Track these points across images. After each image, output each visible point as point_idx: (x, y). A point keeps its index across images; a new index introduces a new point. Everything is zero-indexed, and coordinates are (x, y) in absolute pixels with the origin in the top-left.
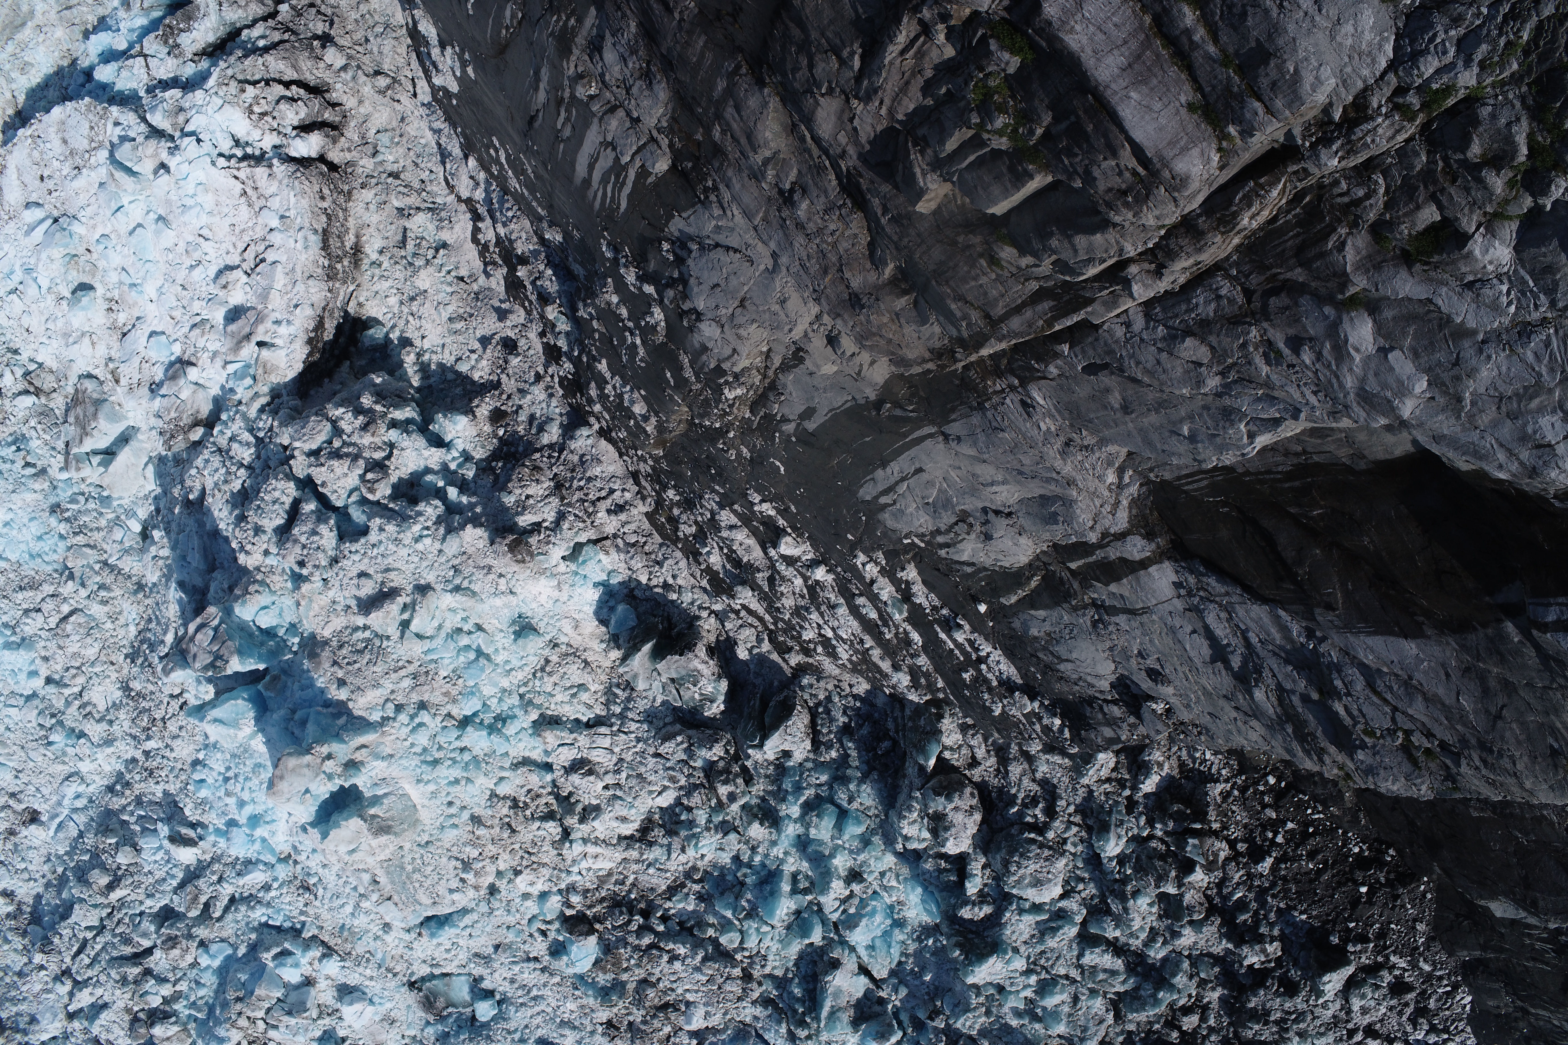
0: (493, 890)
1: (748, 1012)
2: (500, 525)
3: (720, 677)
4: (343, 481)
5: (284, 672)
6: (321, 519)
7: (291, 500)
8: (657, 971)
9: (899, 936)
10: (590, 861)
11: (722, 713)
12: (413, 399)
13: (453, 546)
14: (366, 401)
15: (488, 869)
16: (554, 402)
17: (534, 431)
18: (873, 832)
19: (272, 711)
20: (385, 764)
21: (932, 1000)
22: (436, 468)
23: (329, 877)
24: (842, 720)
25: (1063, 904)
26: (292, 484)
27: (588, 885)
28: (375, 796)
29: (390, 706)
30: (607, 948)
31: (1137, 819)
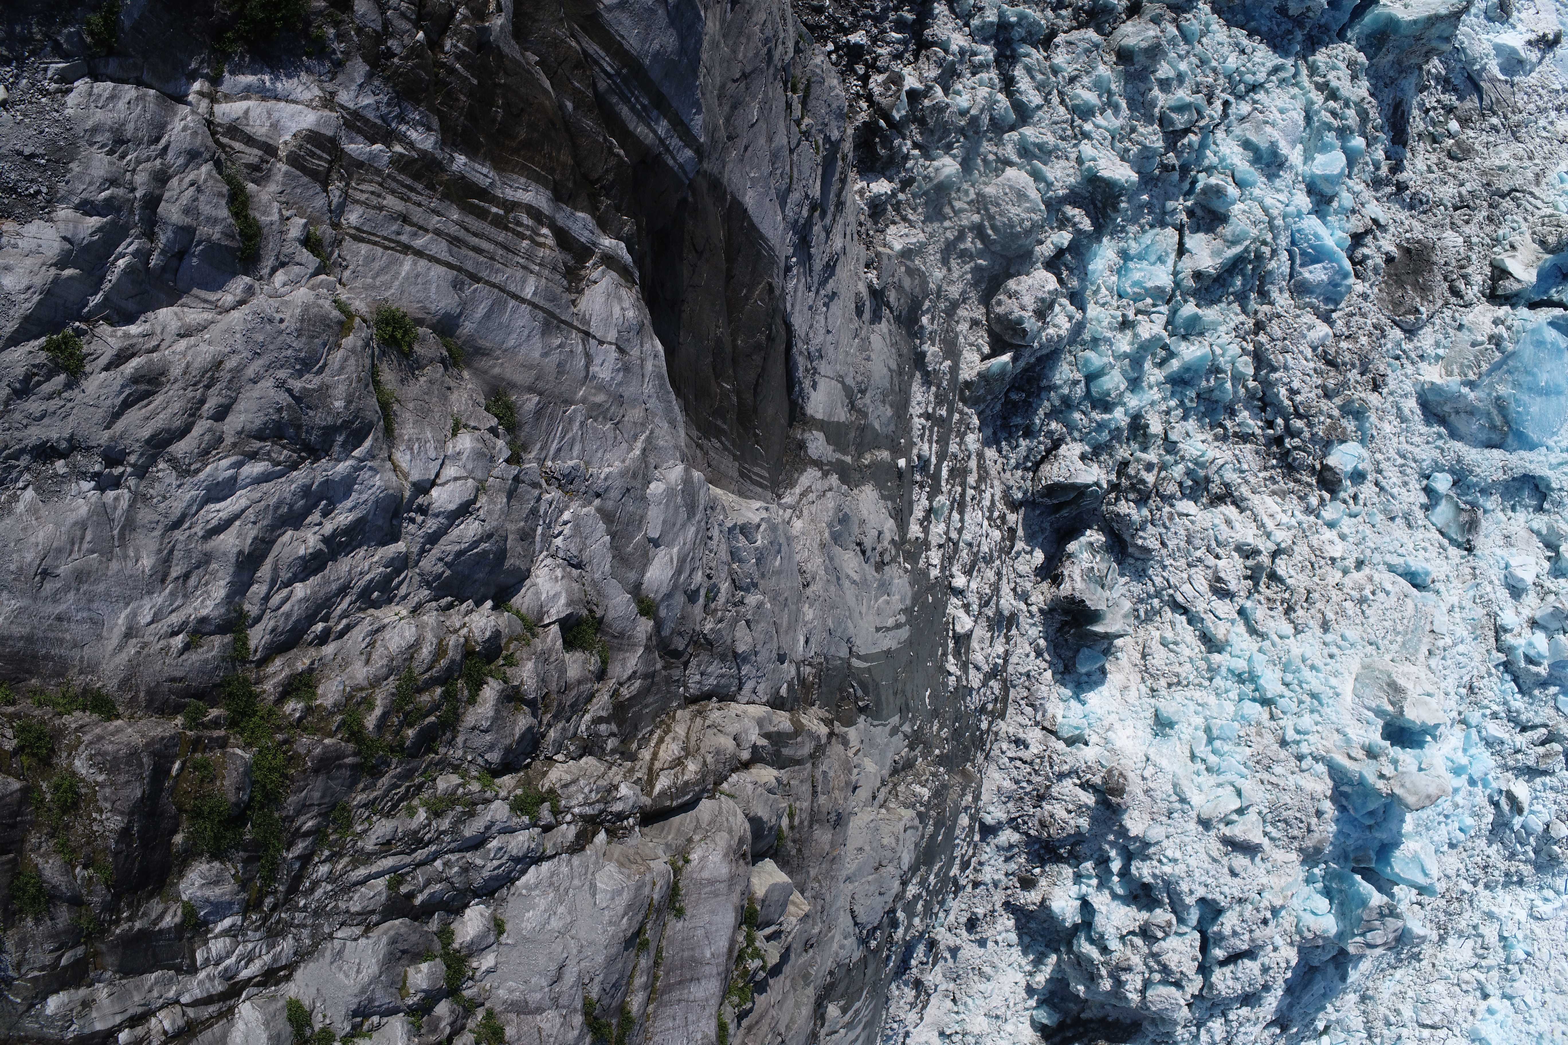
0: (1359, 564)
1: (1282, 300)
2: (1108, 813)
3: (1070, 556)
4: (1179, 949)
5: (1346, 857)
6: (1220, 939)
7: (1224, 969)
8: (1312, 395)
9: (1134, 248)
10: (1278, 517)
11: (1091, 528)
12: (1070, 951)
13: (1156, 833)
14: (1106, 985)
15: (1351, 585)
16: (985, 857)
17: (1016, 850)
18: (1083, 343)
19: (1381, 840)
20: (1347, 730)
21: (1158, 179)
22: (1107, 892)
23: (1450, 684)
24: (1024, 443)
25: (1015, 158)
26: (1214, 979)
27: (1295, 501)
28: (1377, 715)
29: (1304, 765)
30: (1327, 445)
31: (912, 170)
